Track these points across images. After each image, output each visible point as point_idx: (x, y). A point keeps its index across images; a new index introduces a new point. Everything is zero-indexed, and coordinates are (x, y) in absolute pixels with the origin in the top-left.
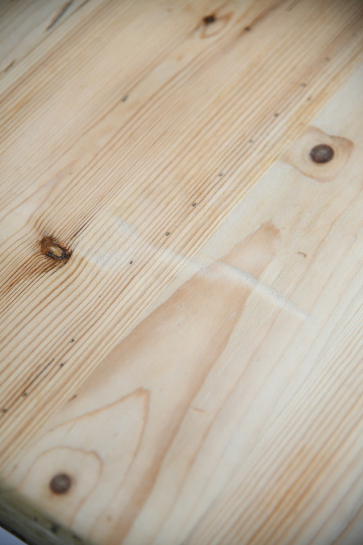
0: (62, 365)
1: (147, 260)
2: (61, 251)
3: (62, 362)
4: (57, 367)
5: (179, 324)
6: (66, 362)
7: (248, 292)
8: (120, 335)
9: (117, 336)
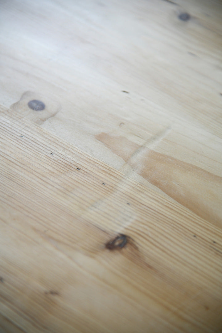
0: (214, 242)
1: (126, 196)
2: (119, 239)
3: (212, 242)
4: (216, 244)
5: (178, 184)
6: (212, 240)
7: (152, 151)
8: (189, 213)
9: (190, 214)
